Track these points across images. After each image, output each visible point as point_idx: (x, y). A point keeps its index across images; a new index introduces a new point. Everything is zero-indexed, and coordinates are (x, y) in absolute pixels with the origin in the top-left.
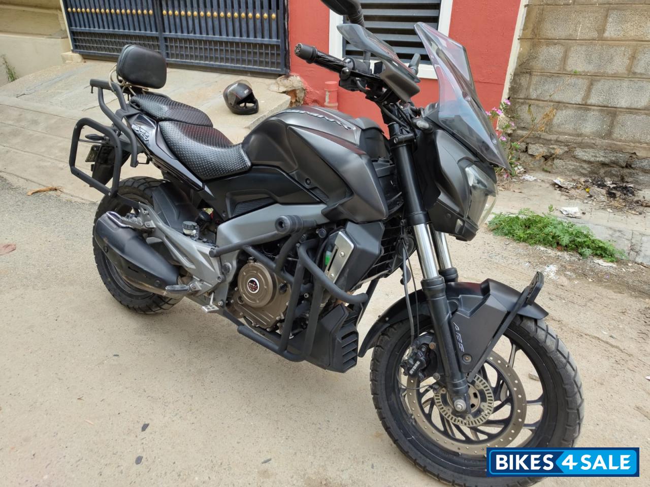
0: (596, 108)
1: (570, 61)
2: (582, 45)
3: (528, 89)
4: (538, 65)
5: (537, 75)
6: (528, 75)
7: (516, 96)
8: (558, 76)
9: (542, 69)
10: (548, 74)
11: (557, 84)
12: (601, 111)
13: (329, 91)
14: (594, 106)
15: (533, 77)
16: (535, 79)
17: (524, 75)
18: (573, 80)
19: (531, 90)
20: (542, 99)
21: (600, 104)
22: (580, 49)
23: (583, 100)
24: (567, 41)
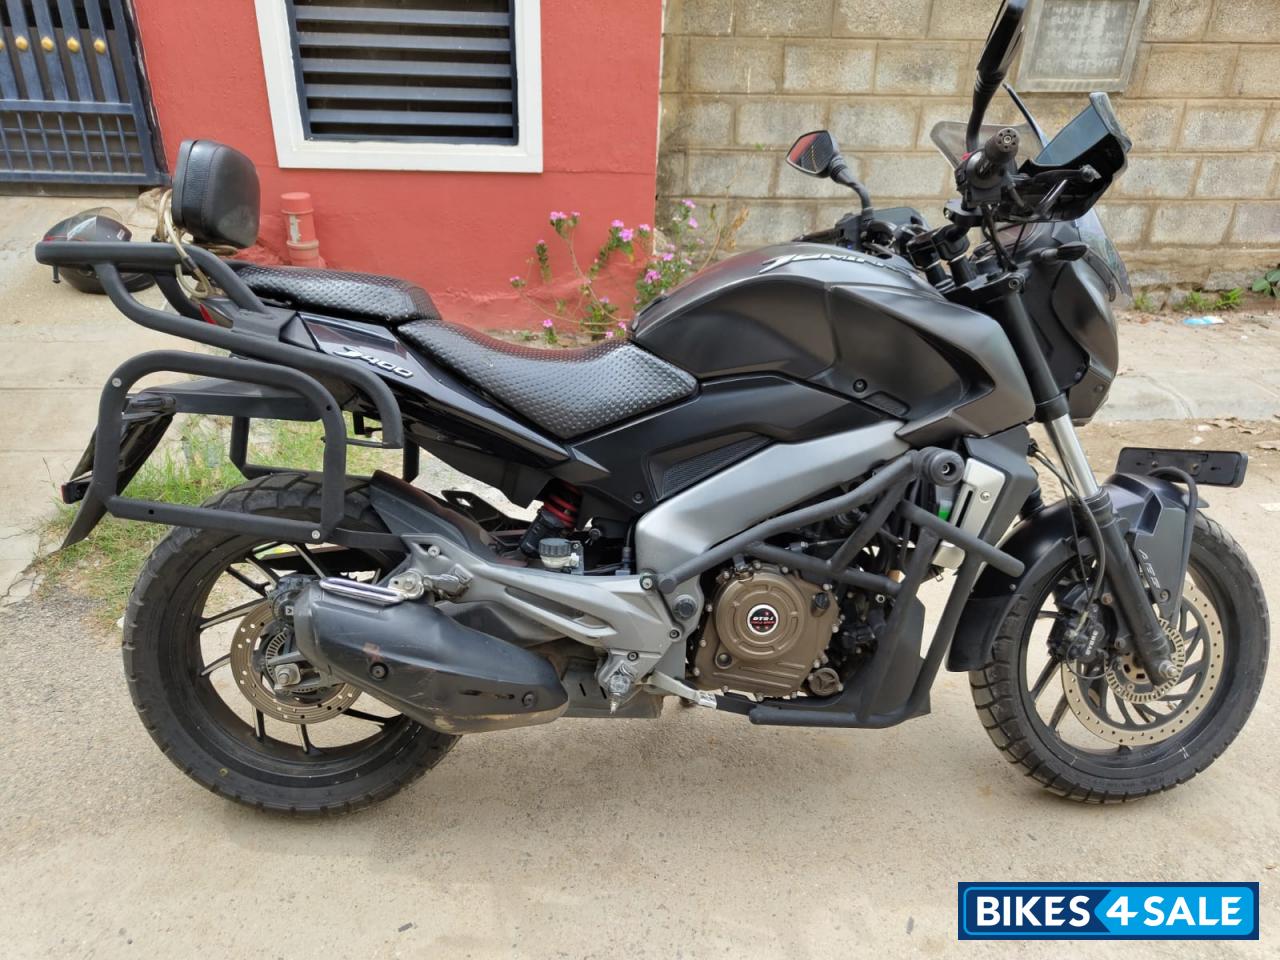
0: (788, 201)
1: (743, 129)
2: (756, 102)
3: (684, 178)
4: (695, 136)
5: (696, 155)
6: (681, 156)
7: (667, 193)
8: (728, 155)
9: (702, 144)
10: (713, 152)
11: (729, 168)
12: (797, 205)
13: (298, 216)
14: (786, 198)
15: (691, 158)
16: (694, 162)
17: (676, 156)
18: (753, 160)
19: (690, 180)
20: (710, 194)
21: (794, 195)
22: (753, 108)
23: (770, 190)
24: (733, 96)
